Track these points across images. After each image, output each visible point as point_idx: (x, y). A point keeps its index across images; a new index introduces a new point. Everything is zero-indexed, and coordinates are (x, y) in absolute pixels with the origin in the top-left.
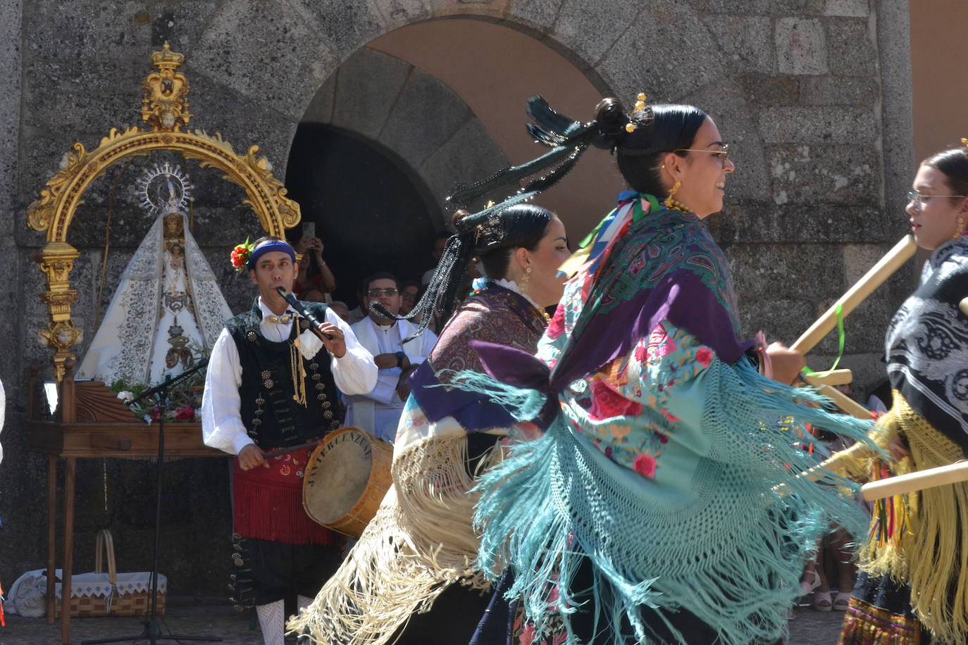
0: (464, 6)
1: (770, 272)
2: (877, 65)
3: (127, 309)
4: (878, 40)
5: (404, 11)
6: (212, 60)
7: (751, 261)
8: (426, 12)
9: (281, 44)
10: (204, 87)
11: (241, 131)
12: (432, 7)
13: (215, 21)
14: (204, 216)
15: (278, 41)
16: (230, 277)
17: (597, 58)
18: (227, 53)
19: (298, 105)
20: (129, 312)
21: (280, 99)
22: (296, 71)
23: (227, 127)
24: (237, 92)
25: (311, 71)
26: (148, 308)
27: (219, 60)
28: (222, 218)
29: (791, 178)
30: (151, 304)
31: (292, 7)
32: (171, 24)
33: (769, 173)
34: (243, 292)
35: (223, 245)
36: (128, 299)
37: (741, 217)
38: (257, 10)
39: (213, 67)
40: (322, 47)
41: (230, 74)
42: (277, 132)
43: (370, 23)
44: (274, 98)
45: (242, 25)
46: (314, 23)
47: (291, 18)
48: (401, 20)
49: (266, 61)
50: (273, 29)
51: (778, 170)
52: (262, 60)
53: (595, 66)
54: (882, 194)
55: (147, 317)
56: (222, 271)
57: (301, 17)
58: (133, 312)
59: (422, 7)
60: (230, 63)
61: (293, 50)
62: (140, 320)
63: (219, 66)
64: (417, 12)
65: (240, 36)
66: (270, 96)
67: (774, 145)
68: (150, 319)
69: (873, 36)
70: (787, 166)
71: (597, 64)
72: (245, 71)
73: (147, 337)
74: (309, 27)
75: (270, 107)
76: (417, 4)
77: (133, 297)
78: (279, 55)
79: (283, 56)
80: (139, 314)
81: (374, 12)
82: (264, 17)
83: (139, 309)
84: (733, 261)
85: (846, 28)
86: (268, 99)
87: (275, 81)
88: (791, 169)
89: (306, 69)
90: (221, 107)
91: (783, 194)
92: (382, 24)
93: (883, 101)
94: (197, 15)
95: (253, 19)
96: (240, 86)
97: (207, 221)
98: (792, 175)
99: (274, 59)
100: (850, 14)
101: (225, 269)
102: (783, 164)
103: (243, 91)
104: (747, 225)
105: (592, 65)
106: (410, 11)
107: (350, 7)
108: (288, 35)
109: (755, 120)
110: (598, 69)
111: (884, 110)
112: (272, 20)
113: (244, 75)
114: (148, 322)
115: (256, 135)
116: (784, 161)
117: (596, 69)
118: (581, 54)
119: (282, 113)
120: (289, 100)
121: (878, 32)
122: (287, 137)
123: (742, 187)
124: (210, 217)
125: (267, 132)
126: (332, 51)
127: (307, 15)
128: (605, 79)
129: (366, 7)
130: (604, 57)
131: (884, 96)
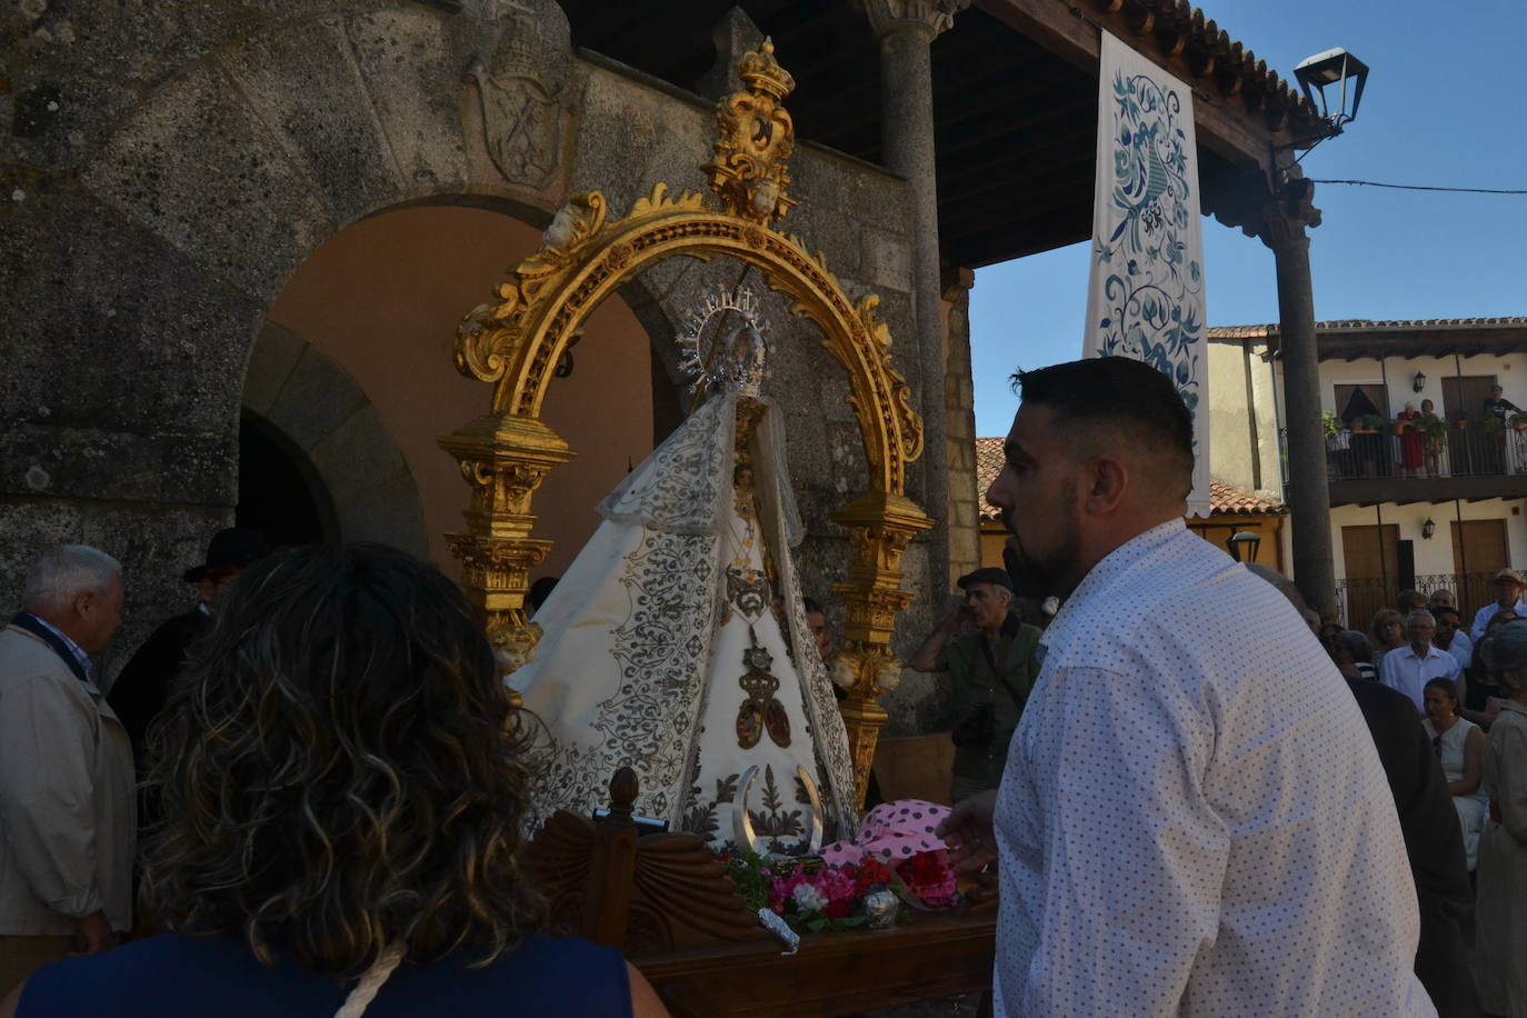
0: (510, 186)
1: (833, 572)
2: (918, 346)
3: (637, 592)
4: (918, 320)
5: (432, 174)
6: (126, 182)
7: (816, 558)
8: (462, 184)
9: (246, 181)
10: (108, 224)
11: (171, 308)
12: (470, 178)
13: (136, 120)
14: (96, 445)
15: (243, 176)
16: (139, 554)
17: (664, 288)
18: (154, 176)
19: (269, 282)
20: (641, 600)
21: (241, 268)
22: (269, 229)
23: (146, 299)
24: (168, 244)
25: (293, 233)
26: (695, 597)
27: (139, 186)
28: (130, 450)
29: (850, 463)
30: (701, 591)
31: (266, 129)
32: (53, 106)
33: (831, 455)
34: (163, 581)
35: (129, 498)
36: (639, 571)
37: (809, 505)
38: (210, 121)
39: (127, 195)
40: (311, 200)
41: (157, 212)
42: (233, 319)
43: (384, 180)
44: (230, 264)
45: (181, 138)
46: (299, 161)
47: (266, 146)
48: (426, 188)
49: (219, 203)
50: (235, 155)
51: (839, 453)
52: (213, 200)
53: (660, 299)
54: (924, 489)
55: (692, 618)
56: (126, 544)
57: (281, 148)
58: (653, 602)
59: (457, 174)
60: (157, 193)
61: (266, 195)
62: (673, 624)
63: (139, 195)
64: (450, 180)
65: (179, 155)
66: (225, 260)
67: (835, 423)
68: (699, 624)
69: (914, 315)
70: (847, 448)
71: (662, 297)
72: (183, 212)
73: (692, 668)
74: (292, 166)
75: (222, 278)
76: (450, 169)
77: (652, 567)
78: (243, 198)
79: (248, 201)
80: (671, 608)
81: (390, 165)
82: (221, 133)
83: (667, 596)
84: (801, 557)
85: (894, 302)
86: (221, 264)
87: (233, 238)
88: (850, 453)
89: (284, 228)
90: (138, 264)
91: (843, 480)
92: (401, 186)
93: (923, 386)
94: (104, 103)
95: (203, 133)
96: (177, 237)
97: (101, 453)
98: (851, 458)
99: (233, 203)
100: (896, 287)
101: (131, 542)
102: (842, 446)
103: (179, 245)
104: (814, 515)
105: (657, 297)
106: (440, 177)
107: (357, 151)
108: (259, 170)
109: (817, 391)
110: (663, 304)
111: (924, 396)
112: (234, 141)
113: (182, 219)
114: (694, 631)
115: (195, 320)
116: (844, 442)
117: (661, 303)
118: (645, 280)
119: (242, 291)
120: (256, 272)
121: (918, 311)
122: (248, 330)
123: (807, 469)
124: (106, 448)
125: (216, 316)
126: (325, 210)
127: (290, 147)
128: (670, 317)
129: (380, 156)
130: (672, 289)
131: (924, 381)
